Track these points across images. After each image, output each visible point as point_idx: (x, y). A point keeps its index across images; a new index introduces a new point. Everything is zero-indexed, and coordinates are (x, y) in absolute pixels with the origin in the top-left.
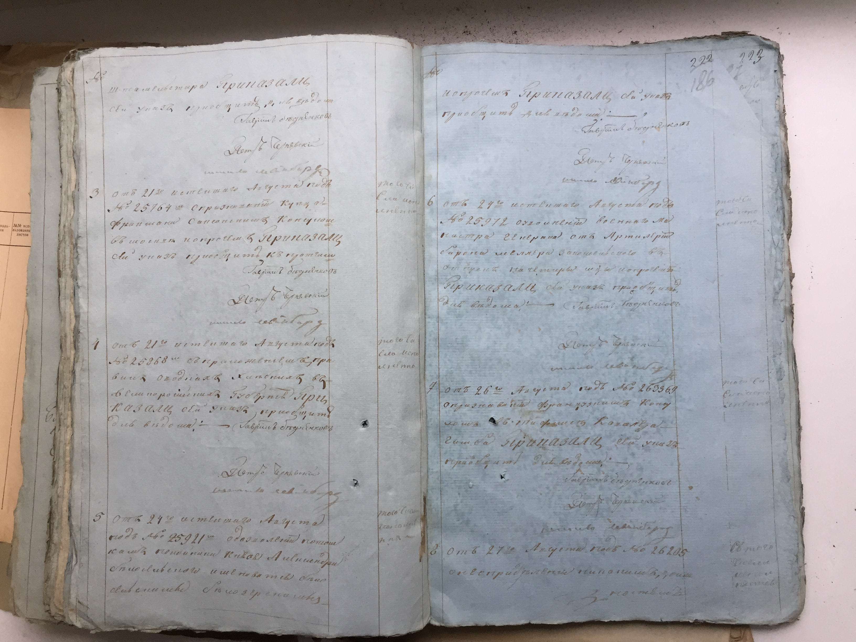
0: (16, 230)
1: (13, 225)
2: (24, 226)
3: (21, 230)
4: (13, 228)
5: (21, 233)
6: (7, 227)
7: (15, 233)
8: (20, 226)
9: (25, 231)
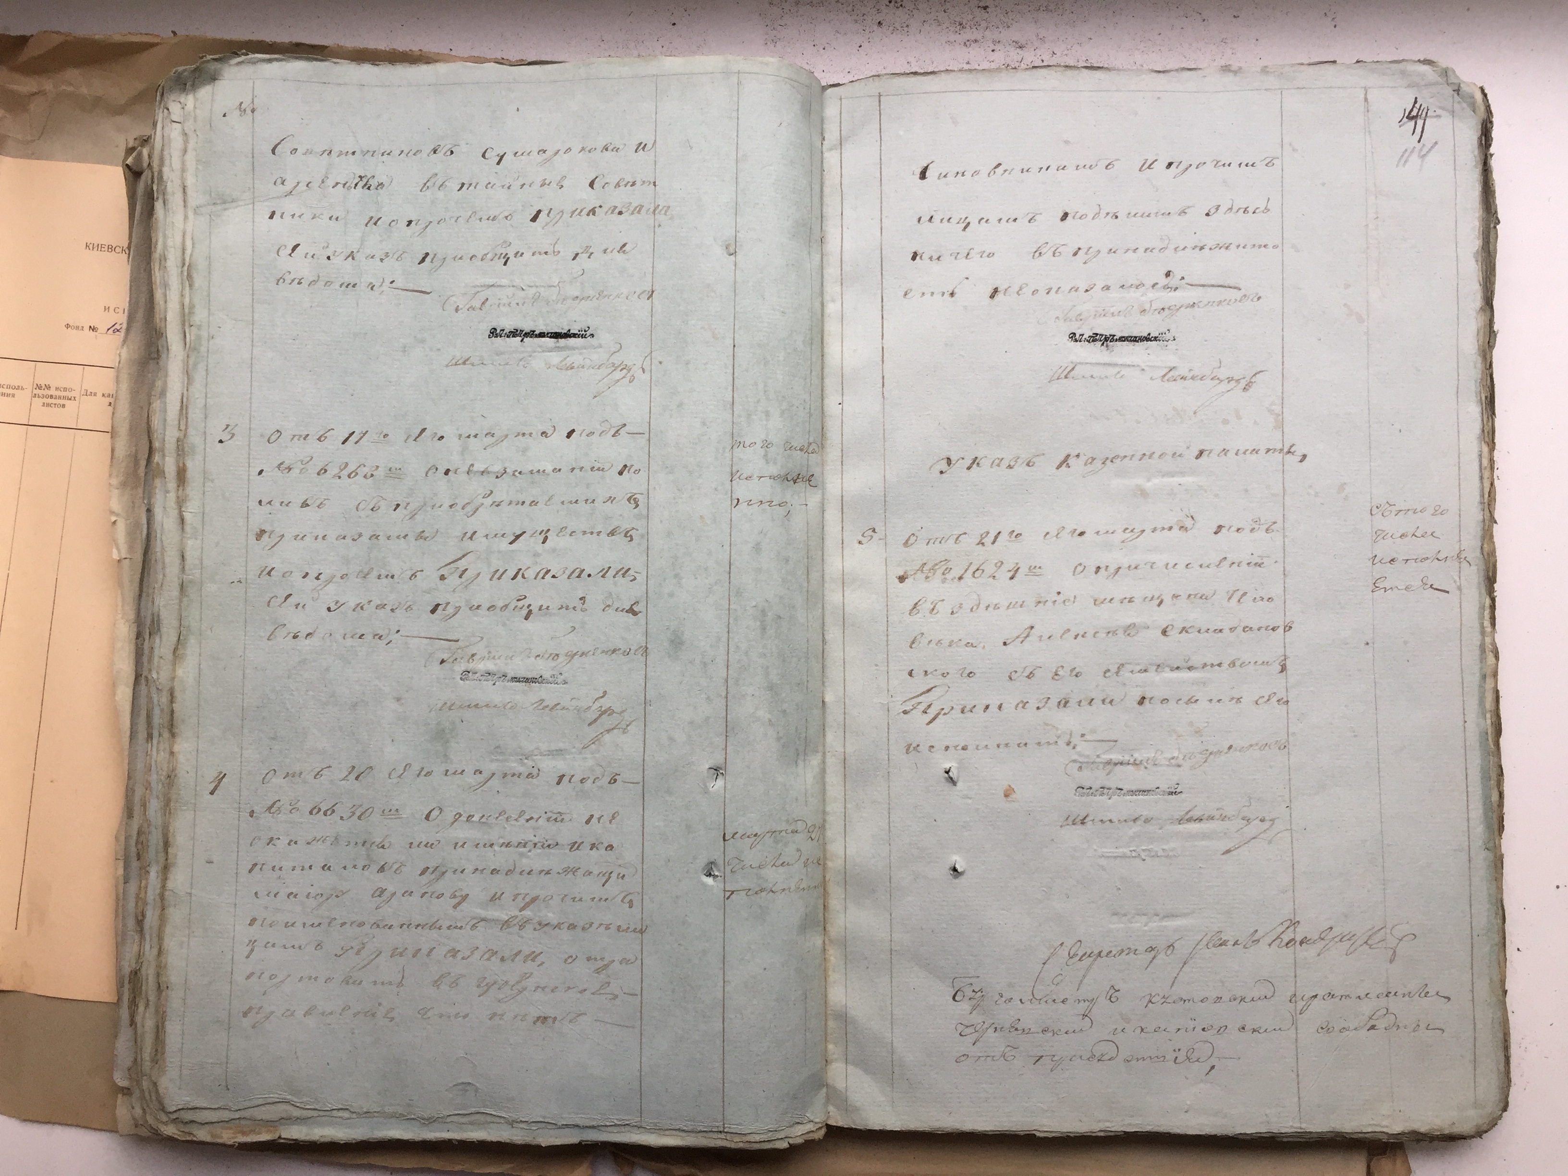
0: (40, 395)
1: (35, 386)
2: (57, 389)
3: (51, 397)
4: (35, 392)
5: (50, 401)
6: (22, 389)
7: (38, 402)
8: (48, 387)
9: (60, 398)
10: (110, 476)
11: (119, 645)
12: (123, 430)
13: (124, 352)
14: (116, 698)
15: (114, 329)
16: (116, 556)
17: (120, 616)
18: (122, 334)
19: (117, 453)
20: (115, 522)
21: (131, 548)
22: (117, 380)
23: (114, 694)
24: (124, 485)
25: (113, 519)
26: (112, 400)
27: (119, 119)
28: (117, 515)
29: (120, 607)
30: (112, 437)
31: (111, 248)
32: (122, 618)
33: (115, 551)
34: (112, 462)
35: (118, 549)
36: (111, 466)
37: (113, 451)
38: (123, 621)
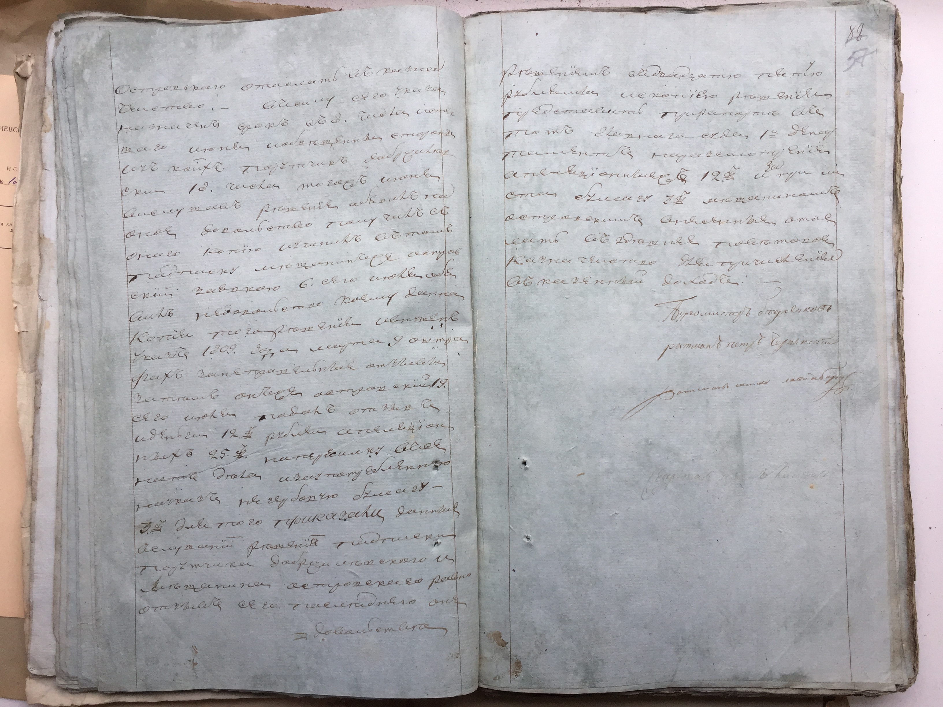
10: (12, 278)
11: (20, 388)
12: (20, 247)
13: (19, 196)
14: (20, 423)
15: (13, 181)
16: (17, 330)
17: (20, 369)
18: (18, 184)
19: (16, 263)
20: (16, 308)
21: (27, 325)
22: (15, 214)
23: (18, 420)
24: (21, 283)
25: (15, 305)
26: (11, 228)
27: (15, 44)
28: (17, 303)
29: (20, 363)
30: (13, 252)
31: (12, 129)
32: (22, 370)
33: (16, 326)
34: (13, 268)
35: (18, 325)
36: (13, 271)
37: (13, 261)
38: (22, 372)
